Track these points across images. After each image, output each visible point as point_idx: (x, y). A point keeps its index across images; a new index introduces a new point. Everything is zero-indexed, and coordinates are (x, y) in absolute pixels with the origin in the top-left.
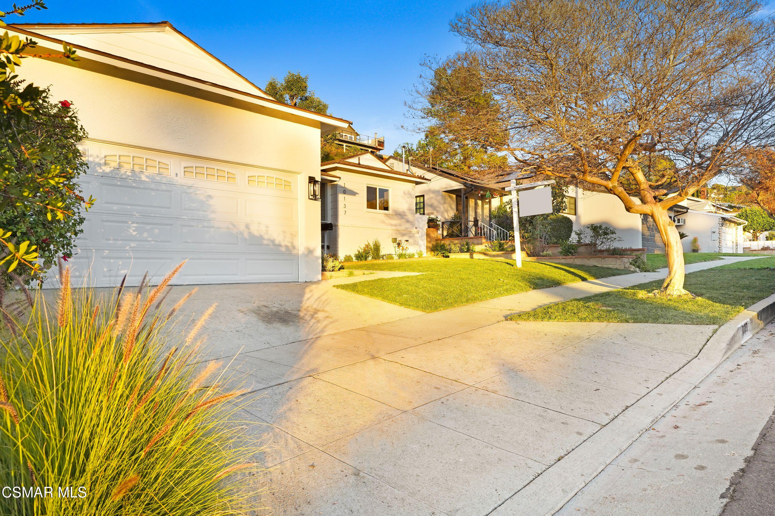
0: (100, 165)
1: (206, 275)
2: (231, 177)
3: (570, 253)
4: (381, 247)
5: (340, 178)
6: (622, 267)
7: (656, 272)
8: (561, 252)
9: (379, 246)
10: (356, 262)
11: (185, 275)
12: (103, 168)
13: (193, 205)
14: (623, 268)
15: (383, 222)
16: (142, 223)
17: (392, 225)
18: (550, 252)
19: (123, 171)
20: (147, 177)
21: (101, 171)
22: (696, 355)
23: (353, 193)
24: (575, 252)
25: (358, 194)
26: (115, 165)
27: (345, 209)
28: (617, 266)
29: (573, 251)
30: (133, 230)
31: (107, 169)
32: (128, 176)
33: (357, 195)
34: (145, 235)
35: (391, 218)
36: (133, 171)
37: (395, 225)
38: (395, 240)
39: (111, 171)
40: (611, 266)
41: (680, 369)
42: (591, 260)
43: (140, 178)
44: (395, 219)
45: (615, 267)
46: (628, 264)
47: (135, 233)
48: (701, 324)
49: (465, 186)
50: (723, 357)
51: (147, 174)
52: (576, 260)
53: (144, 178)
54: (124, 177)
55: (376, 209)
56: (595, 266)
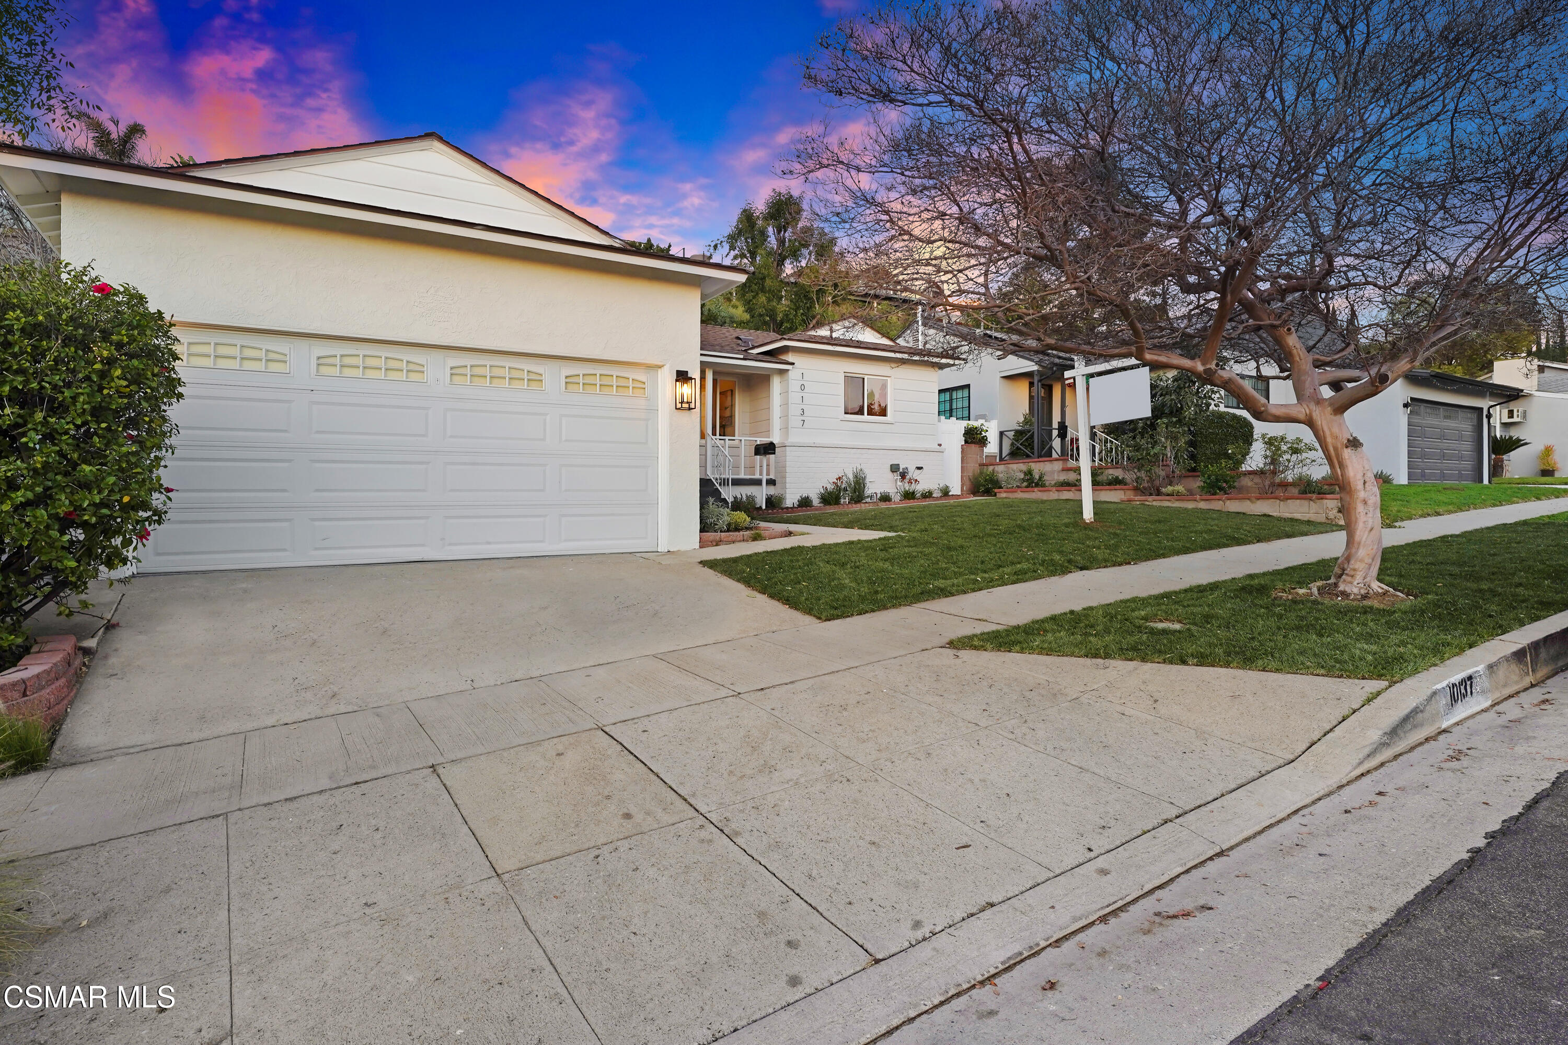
2: (535, 379)
3: (1221, 489)
4: (867, 481)
5: (793, 364)
6: (1321, 518)
7: (1395, 527)
8: (1203, 488)
9: (864, 479)
10: (817, 509)
11: (450, 544)
14: (1324, 520)
18: (1180, 488)
22: (1291, 757)
24: (1230, 487)
27: (803, 418)
28: (1312, 517)
29: (1224, 485)
35: (889, 430)
38: (896, 468)
40: (1297, 516)
41: (1223, 795)
42: (1259, 502)
45: (1306, 517)
46: (1335, 511)
48: (1349, 677)
49: (1040, 365)
50: (1355, 769)
52: (1228, 502)
55: (863, 414)
56: (1265, 515)
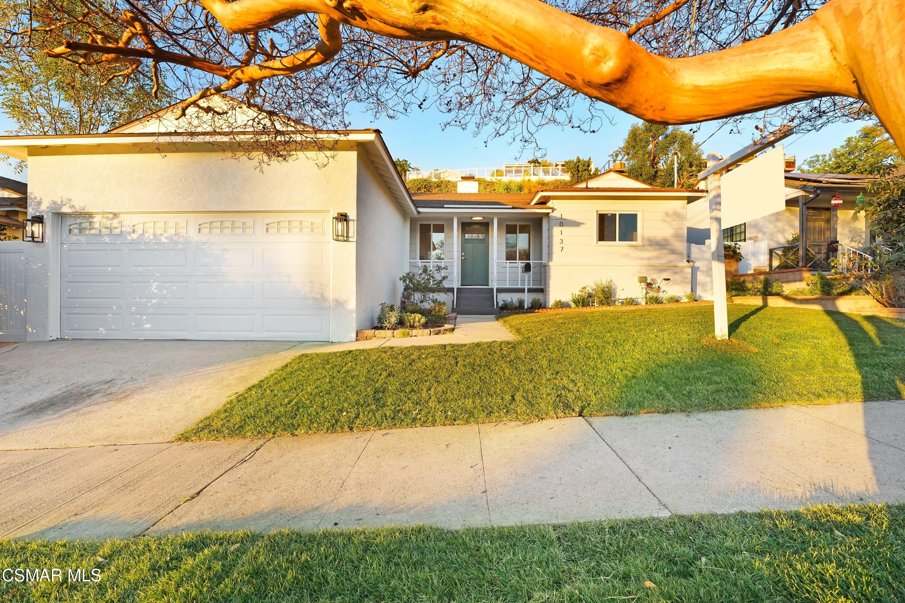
0: (129, 233)
1: (220, 331)
4: (616, 290)
5: (552, 208)
9: (614, 289)
11: (199, 331)
12: (132, 235)
13: (208, 260)
15: (627, 256)
16: (162, 282)
17: (642, 259)
19: (146, 235)
20: (166, 238)
21: (130, 238)
23: (576, 224)
25: (584, 224)
26: (141, 232)
27: (562, 245)
30: (155, 289)
31: (134, 236)
32: (151, 240)
33: (582, 226)
34: (165, 292)
35: (641, 250)
36: (155, 235)
37: (649, 259)
38: (643, 280)
39: (138, 237)
43: (160, 240)
44: (647, 250)
47: (156, 291)
49: (804, 190)
51: (166, 236)
53: (163, 240)
54: (147, 241)
55: (614, 240)
